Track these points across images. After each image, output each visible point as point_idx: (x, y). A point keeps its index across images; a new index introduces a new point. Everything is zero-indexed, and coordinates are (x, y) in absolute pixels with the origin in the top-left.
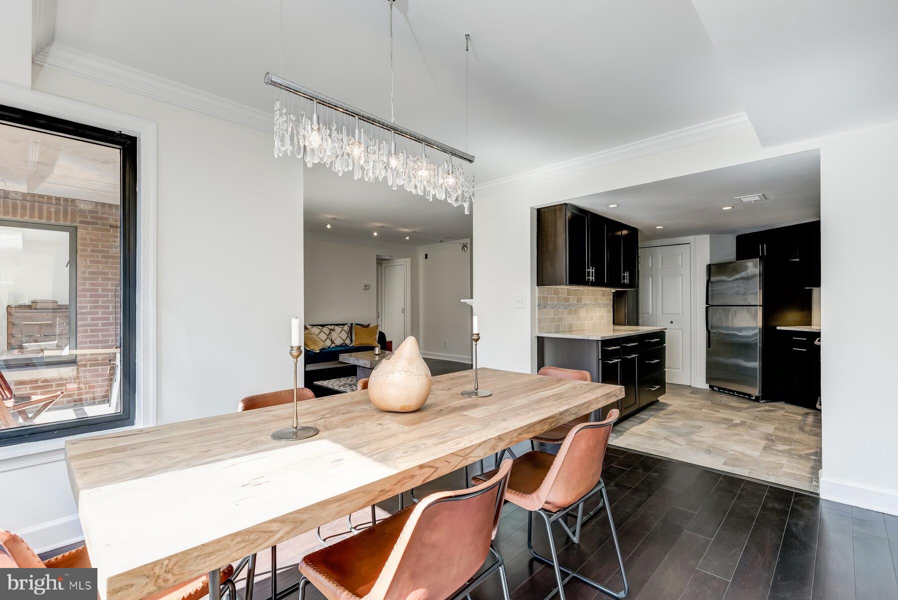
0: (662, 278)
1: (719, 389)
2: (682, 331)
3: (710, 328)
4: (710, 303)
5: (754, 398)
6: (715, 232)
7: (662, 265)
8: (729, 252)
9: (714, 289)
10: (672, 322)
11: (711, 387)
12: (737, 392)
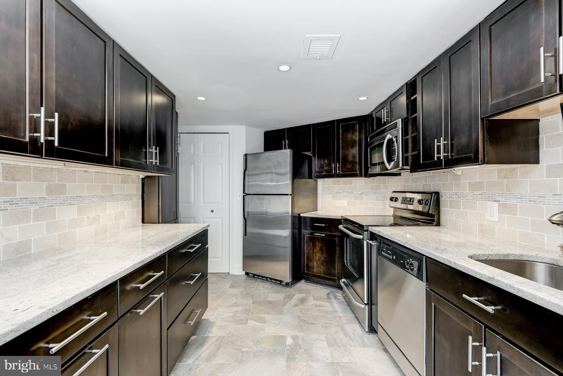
0: (204, 167)
1: (254, 276)
2: (222, 220)
3: (246, 217)
4: (246, 192)
5: (284, 284)
6: (250, 124)
7: (204, 152)
8: (259, 144)
9: (250, 180)
10: (212, 211)
11: (247, 274)
12: (270, 279)
